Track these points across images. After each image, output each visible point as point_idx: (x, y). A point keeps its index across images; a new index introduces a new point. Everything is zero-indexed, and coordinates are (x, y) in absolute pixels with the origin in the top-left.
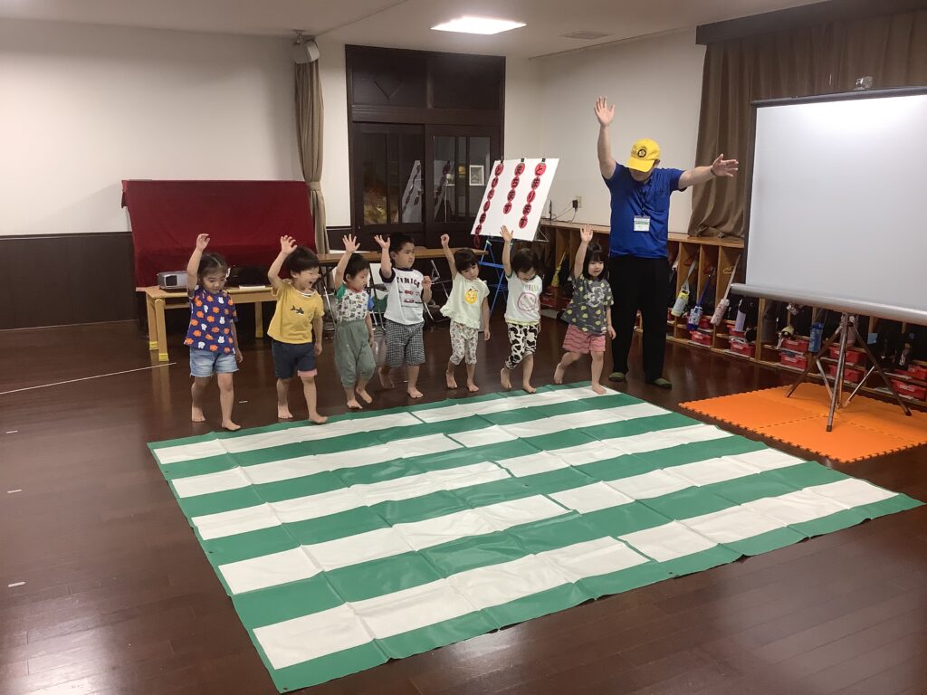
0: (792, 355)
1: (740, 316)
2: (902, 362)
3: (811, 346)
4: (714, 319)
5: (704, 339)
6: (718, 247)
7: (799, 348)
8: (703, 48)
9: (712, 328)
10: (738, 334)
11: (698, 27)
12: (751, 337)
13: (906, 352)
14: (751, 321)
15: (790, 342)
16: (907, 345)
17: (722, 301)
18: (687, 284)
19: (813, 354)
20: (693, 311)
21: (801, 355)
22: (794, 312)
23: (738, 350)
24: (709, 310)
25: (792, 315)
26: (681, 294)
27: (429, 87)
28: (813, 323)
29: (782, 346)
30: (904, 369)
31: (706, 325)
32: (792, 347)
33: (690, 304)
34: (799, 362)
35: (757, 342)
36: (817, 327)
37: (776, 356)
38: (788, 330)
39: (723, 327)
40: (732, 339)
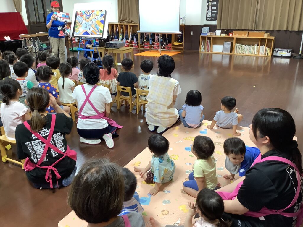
0: (146, 46)
1: (135, 39)
3: (150, 43)
4: (129, 41)
5: (127, 46)
6: (128, 25)
7: (147, 44)
9: (128, 43)
10: (135, 43)
12: (138, 43)
14: (137, 40)
15: (146, 43)
16: (168, 40)
17: (130, 37)
18: (121, 34)
19: (151, 45)
20: (124, 40)
21: (148, 46)
22: (146, 37)
23: (135, 47)
24: (127, 39)
25: (145, 38)
26: (120, 36)
28: (150, 39)
29: (145, 44)
30: (167, 44)
31: (127, 43)
32: (146, 44)
33: (123, 39)
34: (148, 47)
35: (139, 44)
36: (151, 39)
37: (143, 47)
38: (145, 41)
39: (131, 43)
40: (133, 45)
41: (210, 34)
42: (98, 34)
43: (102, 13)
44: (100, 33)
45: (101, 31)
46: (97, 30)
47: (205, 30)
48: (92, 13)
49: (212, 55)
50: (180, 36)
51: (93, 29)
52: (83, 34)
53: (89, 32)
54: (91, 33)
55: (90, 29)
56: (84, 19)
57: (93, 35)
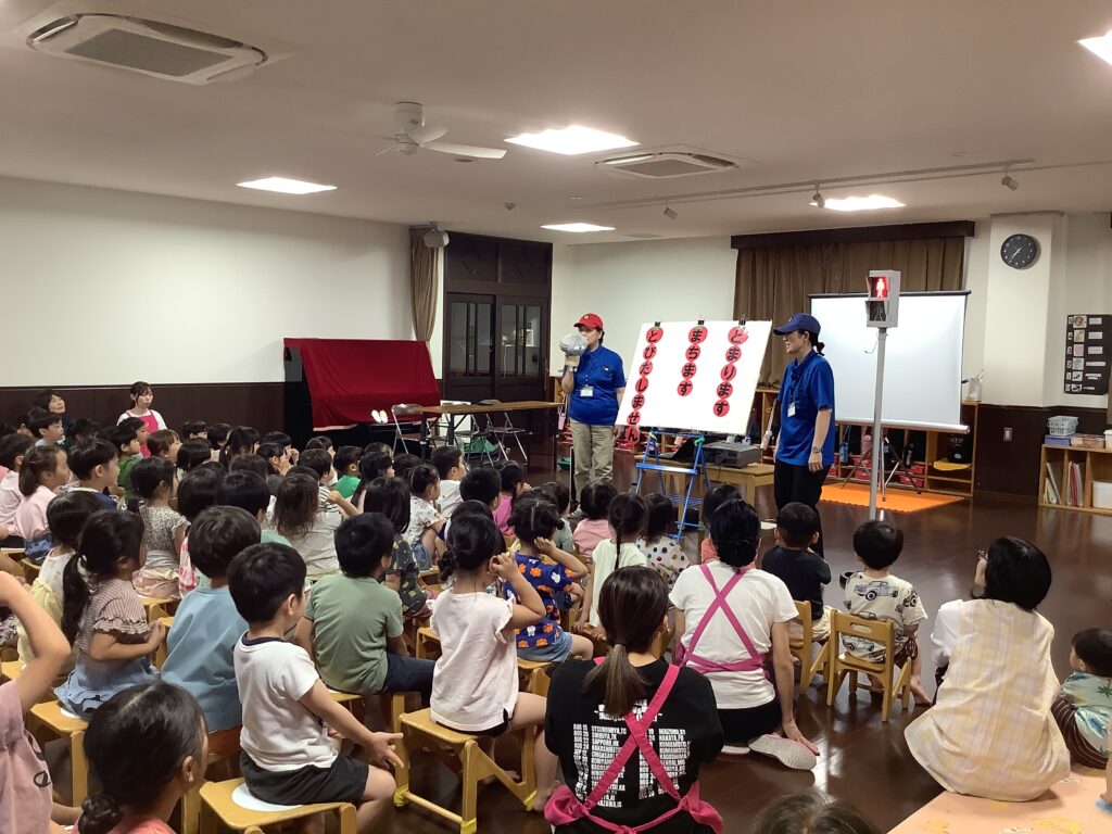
2: (908, 463)
3: (842, 459)
4: (763, 445)
6: (761, 393)
8: (736, 251)
11: (733, 237)
13: (909, 456)
16: (910, 451)
17: (767, 432)
19: (843, 464)
20: (744, 440)
24: (756, 439)
27: (500, 268)
30: (910, 467)
36: (844, 445)
39: (769, 452)
41: (1081, 442)
47: (1062, 426)
49: (1091, 517)
50: (961, 440)
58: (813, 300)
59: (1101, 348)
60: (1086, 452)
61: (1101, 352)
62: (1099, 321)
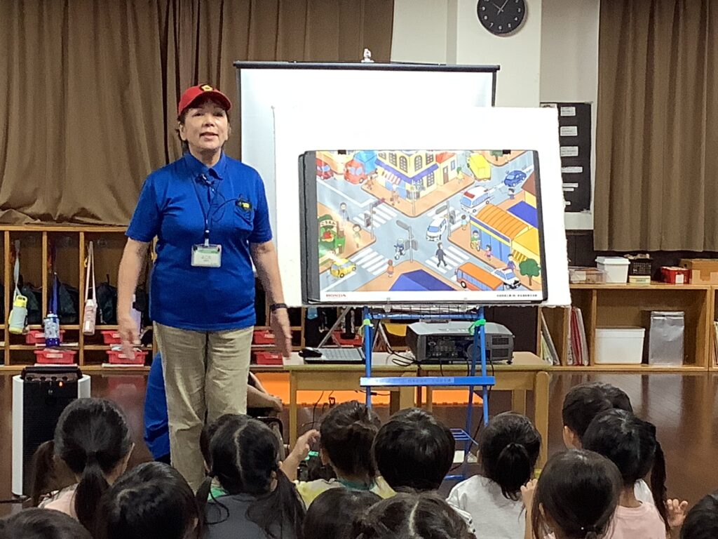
1: (135, 315)
5: (65, 356)
12: (146, 339)
17: (89, 301)
20: (44, 321)
23: (123, 361)
26: (19, 302)
31: (66, 338)
40: (113, 348)
41: (584, 278)
42: (511, 282)
43: (511, 168)
44: (524, 279)
45: (527, 267)
46: (494, 260)
48: (435, 167)
51: (467, 257)
52: (394, 289)
53: (440, 272)
54: (454, 278)
55: (440, 254)
56: (383, 200)
57: (472, 290)
58: (243, 71)
59: (577, 148)
60: (591, 290)
61: (576, 154)
62: (572, 112)
